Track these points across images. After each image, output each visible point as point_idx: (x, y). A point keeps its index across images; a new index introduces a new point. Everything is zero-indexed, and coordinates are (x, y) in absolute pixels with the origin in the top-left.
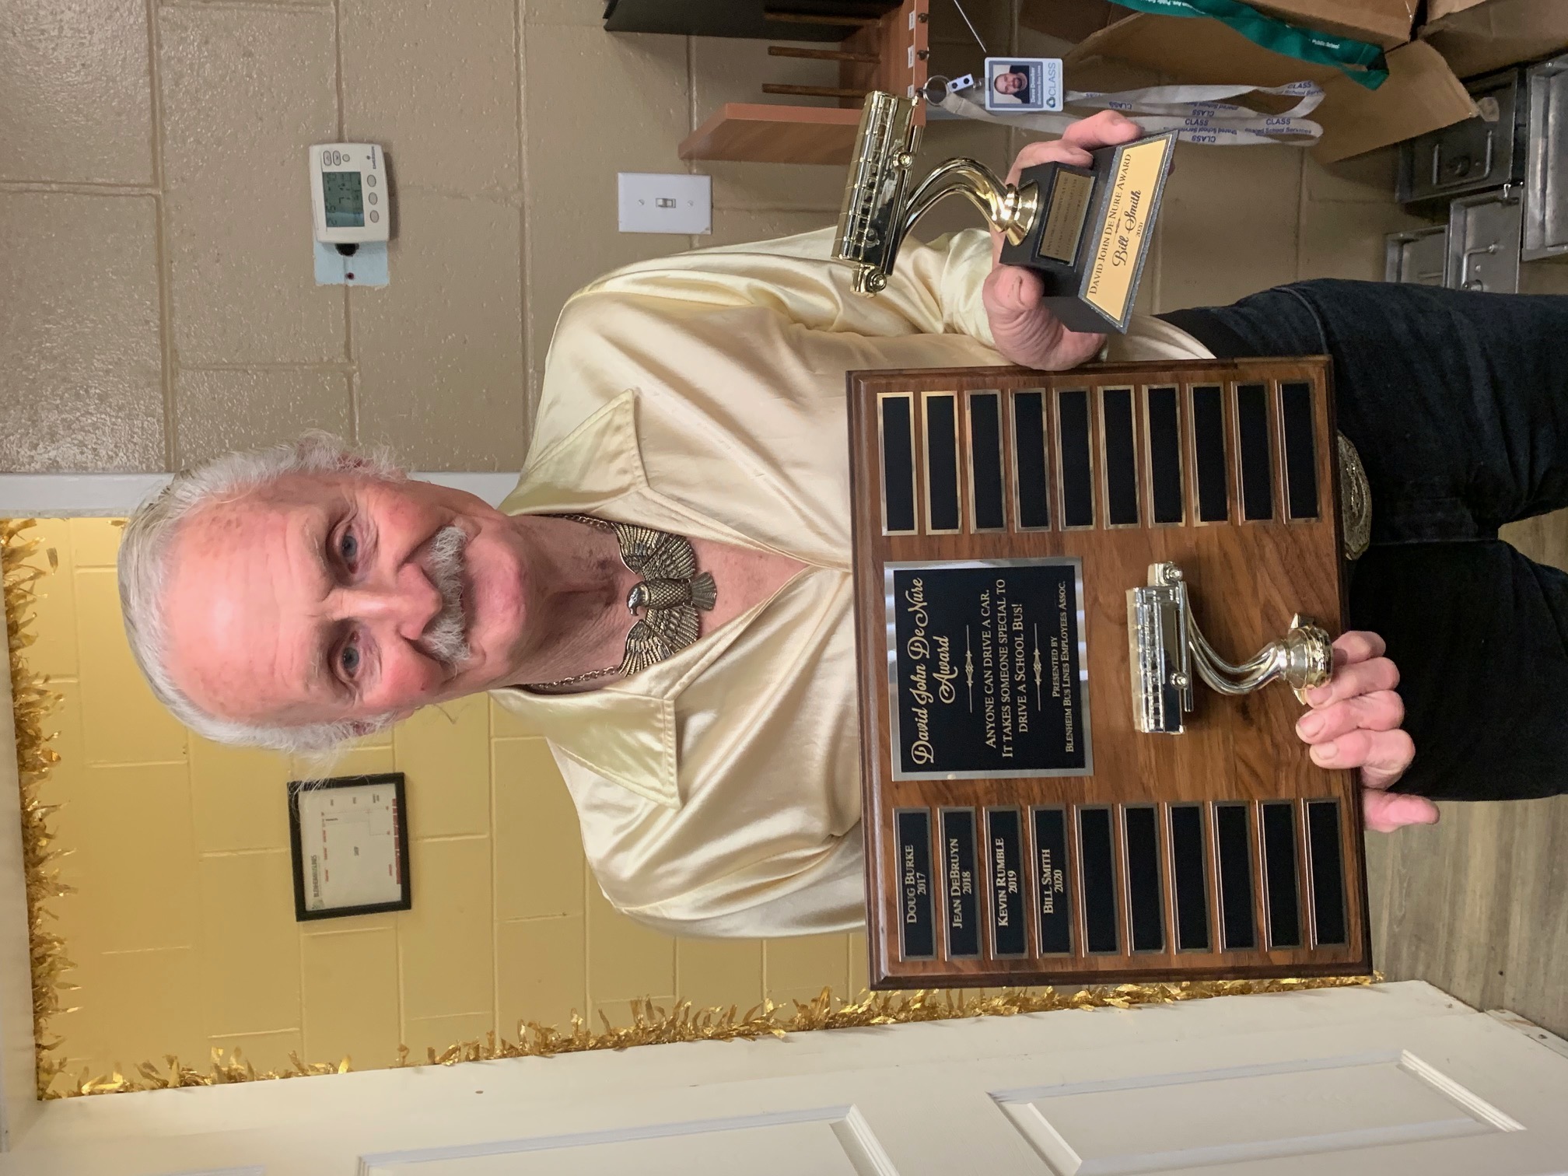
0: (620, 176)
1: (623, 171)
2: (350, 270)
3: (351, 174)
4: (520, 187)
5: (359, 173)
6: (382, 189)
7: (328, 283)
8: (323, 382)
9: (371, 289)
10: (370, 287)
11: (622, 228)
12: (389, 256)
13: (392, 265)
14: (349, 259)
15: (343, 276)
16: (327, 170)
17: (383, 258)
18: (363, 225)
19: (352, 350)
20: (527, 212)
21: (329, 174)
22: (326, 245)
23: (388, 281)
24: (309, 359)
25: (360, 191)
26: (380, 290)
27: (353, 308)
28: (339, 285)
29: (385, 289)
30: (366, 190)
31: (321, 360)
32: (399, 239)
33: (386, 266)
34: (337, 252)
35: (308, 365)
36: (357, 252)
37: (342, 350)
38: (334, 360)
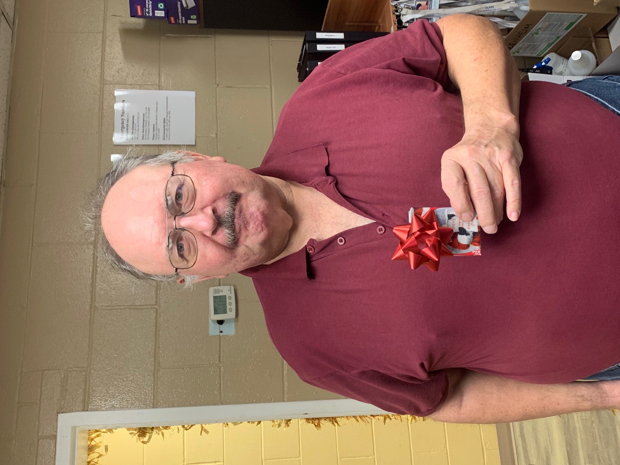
2: (221, 330)
3: (223, 296)
5: (226, 296)
6: (233, 301)
7: (214, 335)
8: (210, 371)
10: (228, 335)
12: (235, 324)
13: (236, 328)
16: (215, 295)
17: (233, 324)
18: (226, 313)
19: (221, 358)
22: (213, 321)
23: (234, 333)
24: (206, 362)
25: (226, 302)
26: (231, 336)
27: (222, 344)
28: (218, 335)
29: (233, 335)
30: (228, 301)
31: (210, 363)
32: (239, 318)
33: (234, 327)
34: (217, 323)
35: (205, 365)
36: (224, 323)
37: (218, 359)
38: (215, 363)
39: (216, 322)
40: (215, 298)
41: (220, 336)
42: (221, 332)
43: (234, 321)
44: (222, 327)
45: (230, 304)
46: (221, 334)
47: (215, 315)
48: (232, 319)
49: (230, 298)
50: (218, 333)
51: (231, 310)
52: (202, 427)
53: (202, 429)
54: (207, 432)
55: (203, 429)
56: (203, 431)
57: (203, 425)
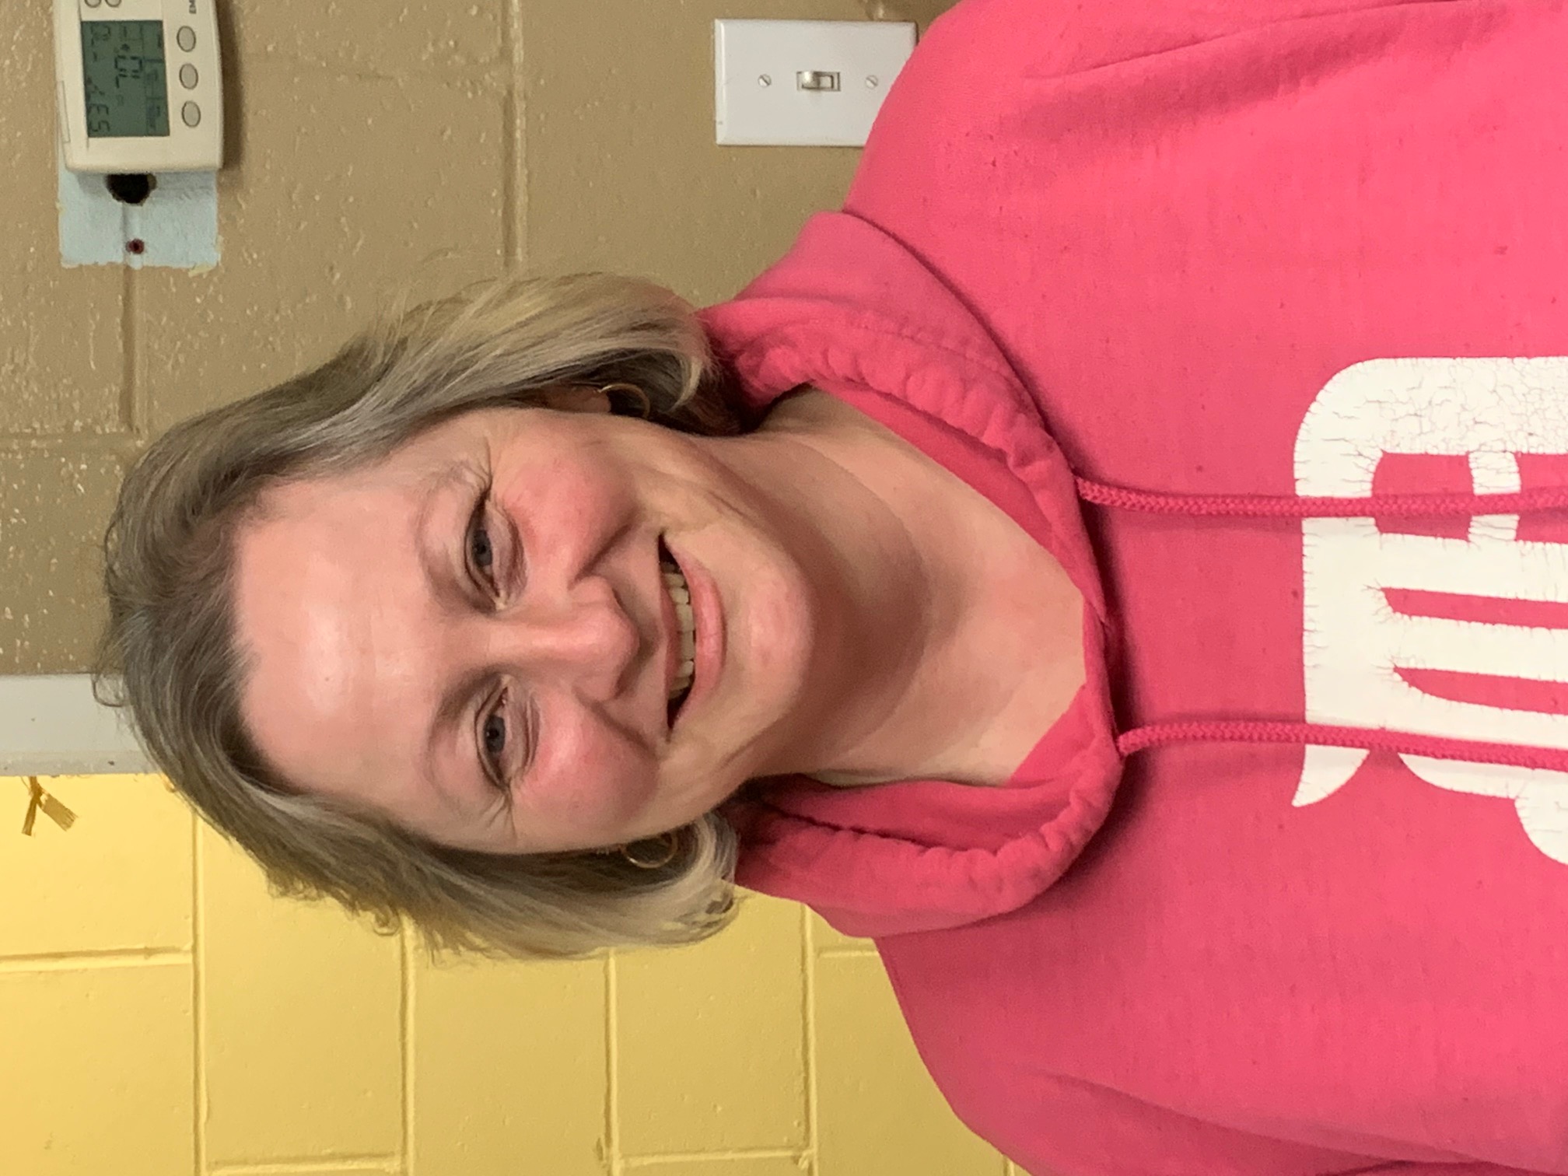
0: (721, 28)
1: (725, 17)
2: (136, 234)
3: (142, 25)
4: (505, 54)
5: (159, 23)
6: (207, 57)
7: (87, 261)
8: (72, 476)
9: (180, 274)
10: (179, 271)
11: (723, 136)
12: (220, 204)
13: (227, 222)
14: (134, 210)
15: (121, 247)
16: (92, 15)
17: (210, 206)
18: (165, 132)
19: (137, 405)
20: (520, 106)
21: (93, 25)
22: (84, 177)
23: (219, 256)
24: (42, 424)
25: (162, 61)
26: (200, 275)
27: (140, 315)
28: (112, 265)
29: (211, 273)
30: (174, 58)
31: (69, 427)
32: (244, 168)
33: (213, 225)
34: (109, 195)
35: (38, 438)
36: (153, 193)
37: (114, 406)
38: (99, 430)
39: (103, 187)
40: (92, 32)
41: (128, 269)
42: (136, 247)
43: (213, 184)
44: (143, 219)
45: (190, 77)
46: (136, 261)
47: (92, 140)
48: (202, 172)
49: (188, 38)
50: (117, 254)
51: (192, 116)
52: (37, 790)
53: (35, 802)
54: (63, 816)
55: (43, 798)
56: (39, 810)
57: (43, 781)
